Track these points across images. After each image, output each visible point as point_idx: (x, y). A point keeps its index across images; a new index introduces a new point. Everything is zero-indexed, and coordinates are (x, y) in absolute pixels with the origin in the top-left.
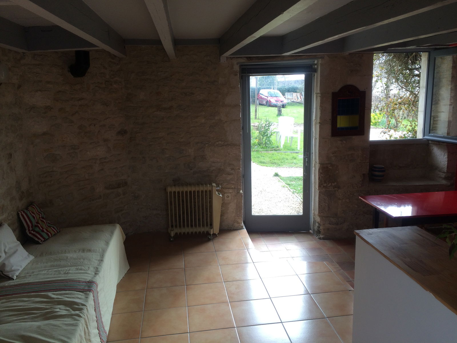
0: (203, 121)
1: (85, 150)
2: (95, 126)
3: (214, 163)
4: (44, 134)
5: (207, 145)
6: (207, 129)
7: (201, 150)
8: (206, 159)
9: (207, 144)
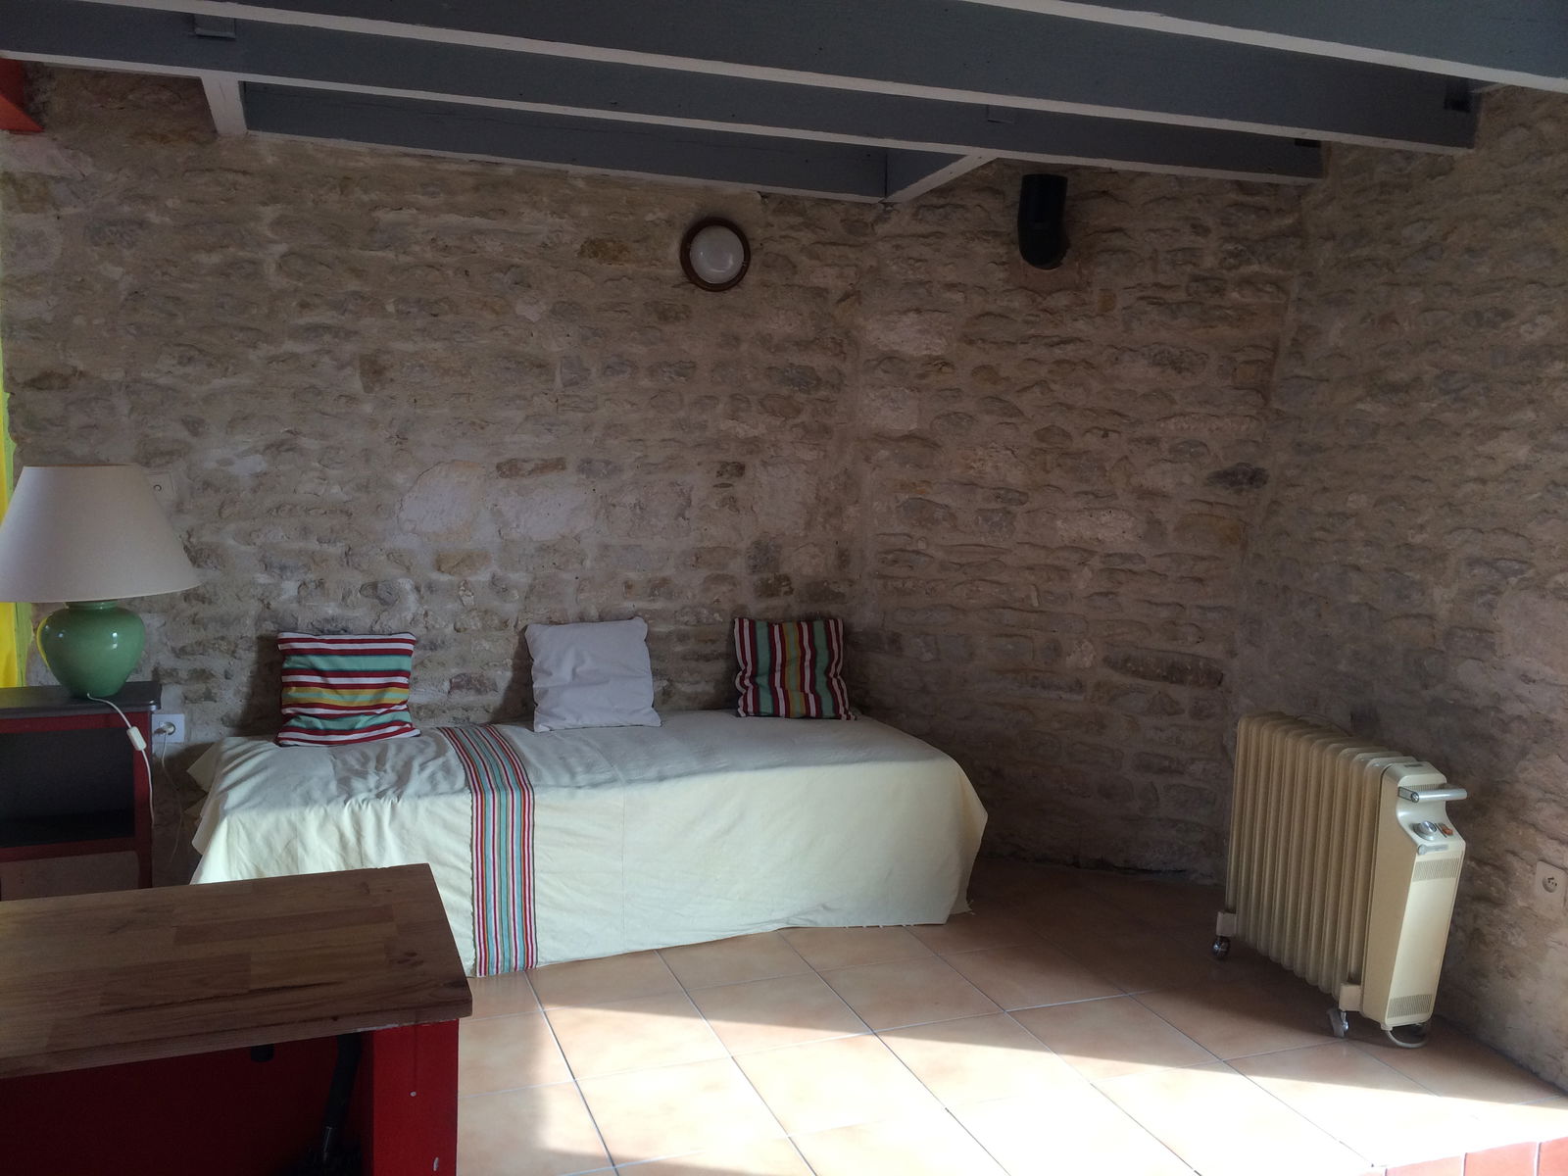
0: (1522, 453)
1: (1048, 513)
2: (1105, 435)
3: (1526, 679)
4: (909, 437)
5: (1513, 580)
6: (1530, 498)
7: (1480, 601)
8: (1494, 652)
9: (1515, 573)
